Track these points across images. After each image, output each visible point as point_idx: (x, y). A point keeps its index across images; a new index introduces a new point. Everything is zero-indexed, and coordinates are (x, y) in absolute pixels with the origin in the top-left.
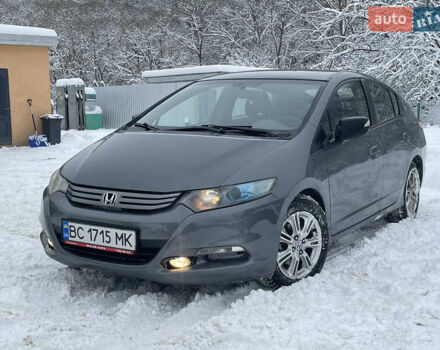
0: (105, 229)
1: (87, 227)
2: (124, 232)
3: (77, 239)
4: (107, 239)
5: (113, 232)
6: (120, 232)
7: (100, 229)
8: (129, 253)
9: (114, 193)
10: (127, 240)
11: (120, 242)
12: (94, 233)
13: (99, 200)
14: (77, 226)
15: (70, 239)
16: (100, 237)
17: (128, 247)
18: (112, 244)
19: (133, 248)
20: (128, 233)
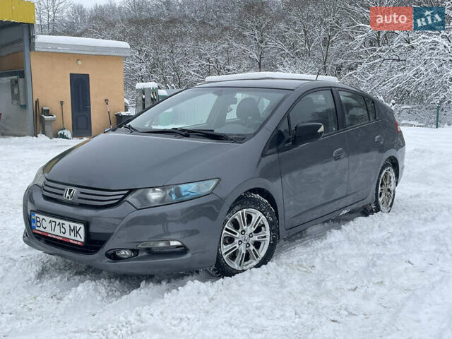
0: (62, 221)
1: (48, 219)
2: (75, 224)
3: (41, 229)
4: (63, 231)
5: (67, 224)
6: (73, 225)
7: (58, 221)
8: (79, 243)
9: (74, 189)
10: (77, 232)
11: (72, 234)
12: (53, 224)
13: (62, 195)
14: (41, 217)
15: (37, 228)
16: (57, 227)
17: (78, 239)
18: (67, 235)
19: (83, 240)
20: (78, 226)
